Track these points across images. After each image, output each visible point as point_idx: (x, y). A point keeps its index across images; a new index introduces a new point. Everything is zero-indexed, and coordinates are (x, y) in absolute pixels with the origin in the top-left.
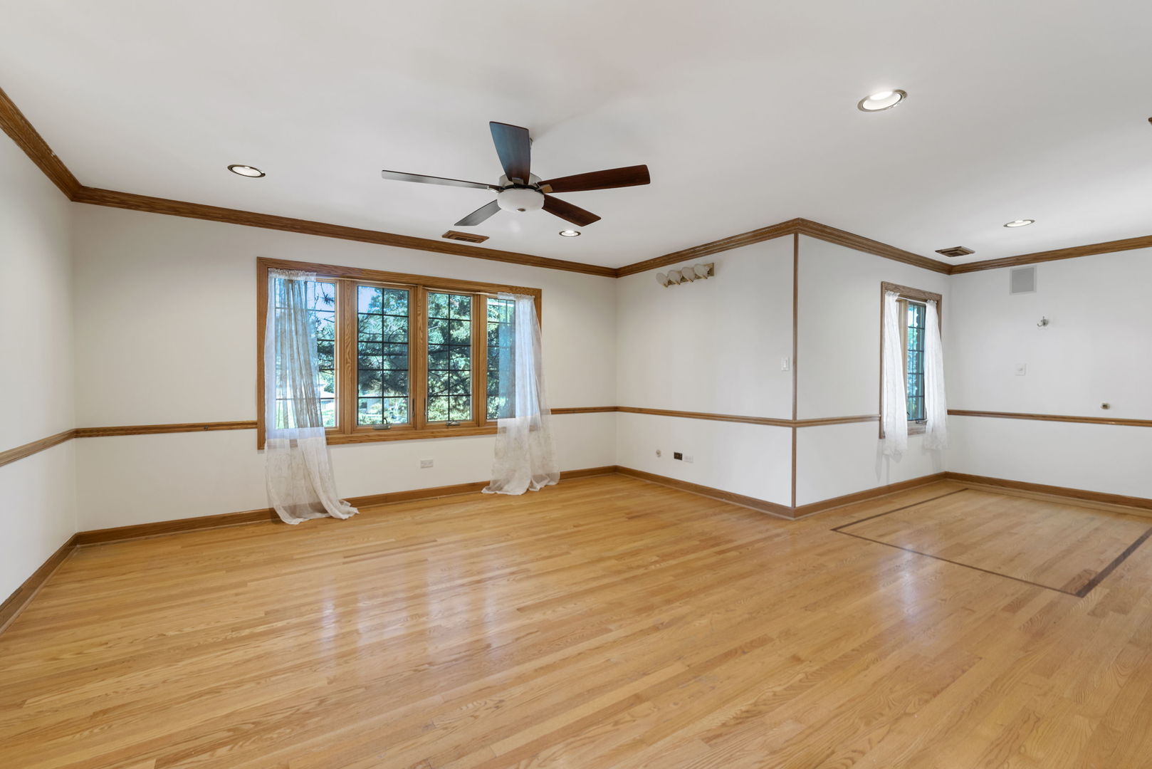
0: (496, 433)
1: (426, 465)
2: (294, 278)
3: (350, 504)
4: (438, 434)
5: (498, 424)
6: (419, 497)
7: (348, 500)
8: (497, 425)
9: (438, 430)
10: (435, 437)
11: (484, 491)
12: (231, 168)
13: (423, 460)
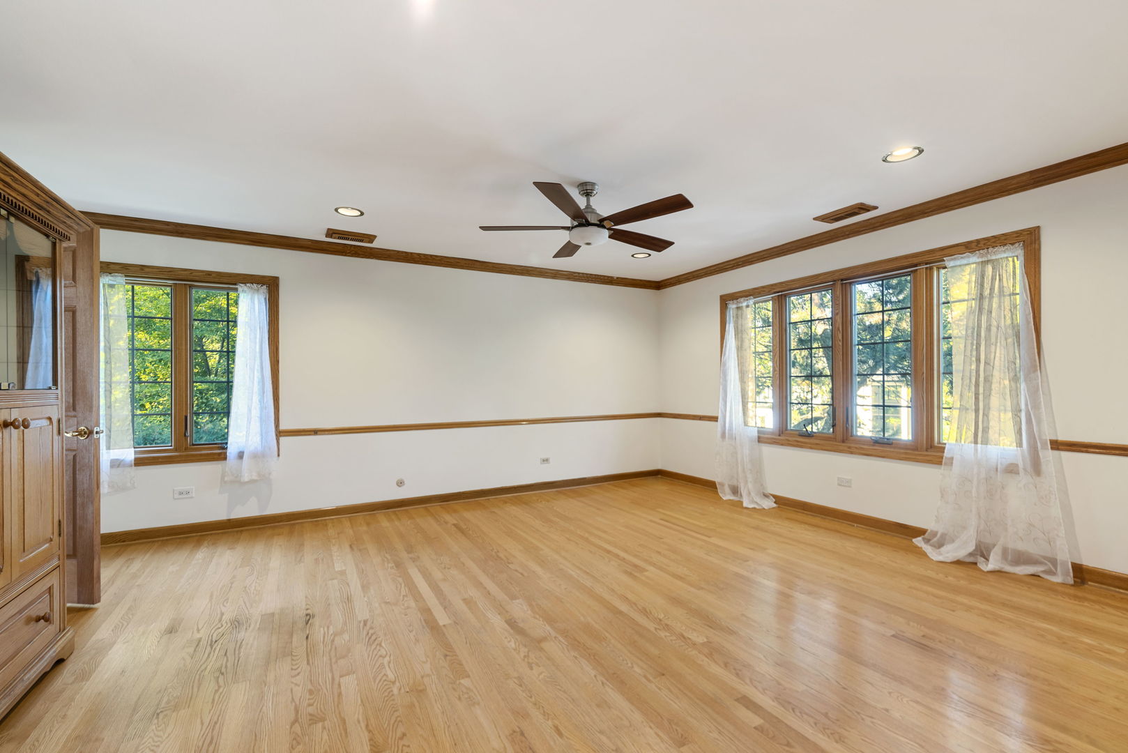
0: (940, 463)
1: (845, 484)
2: (740, 305)
3: (774, 500)
4: (855, 450)
5: (946, 451)
6: (836, 518)
7: (774, 496)
8: (944, 452)
9: (857, 446)
10: (852, 453)
11: (918, 541)
12: (633, 256)
13: (840, 476)
